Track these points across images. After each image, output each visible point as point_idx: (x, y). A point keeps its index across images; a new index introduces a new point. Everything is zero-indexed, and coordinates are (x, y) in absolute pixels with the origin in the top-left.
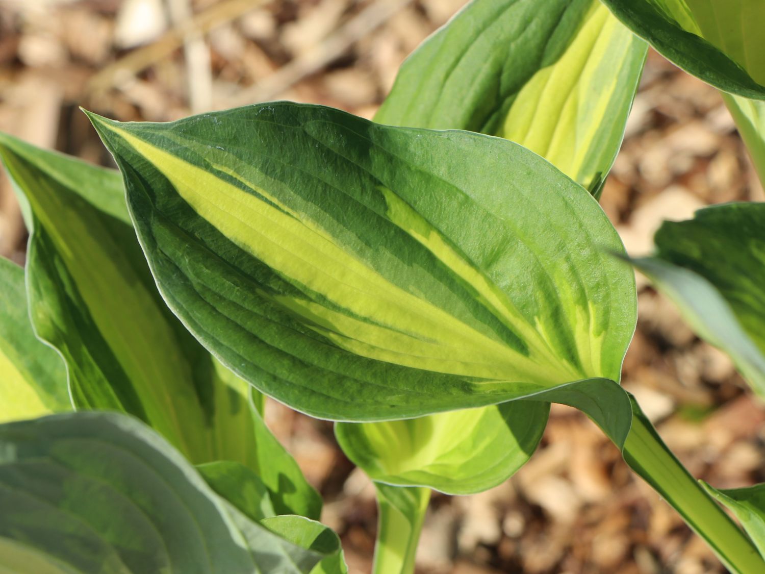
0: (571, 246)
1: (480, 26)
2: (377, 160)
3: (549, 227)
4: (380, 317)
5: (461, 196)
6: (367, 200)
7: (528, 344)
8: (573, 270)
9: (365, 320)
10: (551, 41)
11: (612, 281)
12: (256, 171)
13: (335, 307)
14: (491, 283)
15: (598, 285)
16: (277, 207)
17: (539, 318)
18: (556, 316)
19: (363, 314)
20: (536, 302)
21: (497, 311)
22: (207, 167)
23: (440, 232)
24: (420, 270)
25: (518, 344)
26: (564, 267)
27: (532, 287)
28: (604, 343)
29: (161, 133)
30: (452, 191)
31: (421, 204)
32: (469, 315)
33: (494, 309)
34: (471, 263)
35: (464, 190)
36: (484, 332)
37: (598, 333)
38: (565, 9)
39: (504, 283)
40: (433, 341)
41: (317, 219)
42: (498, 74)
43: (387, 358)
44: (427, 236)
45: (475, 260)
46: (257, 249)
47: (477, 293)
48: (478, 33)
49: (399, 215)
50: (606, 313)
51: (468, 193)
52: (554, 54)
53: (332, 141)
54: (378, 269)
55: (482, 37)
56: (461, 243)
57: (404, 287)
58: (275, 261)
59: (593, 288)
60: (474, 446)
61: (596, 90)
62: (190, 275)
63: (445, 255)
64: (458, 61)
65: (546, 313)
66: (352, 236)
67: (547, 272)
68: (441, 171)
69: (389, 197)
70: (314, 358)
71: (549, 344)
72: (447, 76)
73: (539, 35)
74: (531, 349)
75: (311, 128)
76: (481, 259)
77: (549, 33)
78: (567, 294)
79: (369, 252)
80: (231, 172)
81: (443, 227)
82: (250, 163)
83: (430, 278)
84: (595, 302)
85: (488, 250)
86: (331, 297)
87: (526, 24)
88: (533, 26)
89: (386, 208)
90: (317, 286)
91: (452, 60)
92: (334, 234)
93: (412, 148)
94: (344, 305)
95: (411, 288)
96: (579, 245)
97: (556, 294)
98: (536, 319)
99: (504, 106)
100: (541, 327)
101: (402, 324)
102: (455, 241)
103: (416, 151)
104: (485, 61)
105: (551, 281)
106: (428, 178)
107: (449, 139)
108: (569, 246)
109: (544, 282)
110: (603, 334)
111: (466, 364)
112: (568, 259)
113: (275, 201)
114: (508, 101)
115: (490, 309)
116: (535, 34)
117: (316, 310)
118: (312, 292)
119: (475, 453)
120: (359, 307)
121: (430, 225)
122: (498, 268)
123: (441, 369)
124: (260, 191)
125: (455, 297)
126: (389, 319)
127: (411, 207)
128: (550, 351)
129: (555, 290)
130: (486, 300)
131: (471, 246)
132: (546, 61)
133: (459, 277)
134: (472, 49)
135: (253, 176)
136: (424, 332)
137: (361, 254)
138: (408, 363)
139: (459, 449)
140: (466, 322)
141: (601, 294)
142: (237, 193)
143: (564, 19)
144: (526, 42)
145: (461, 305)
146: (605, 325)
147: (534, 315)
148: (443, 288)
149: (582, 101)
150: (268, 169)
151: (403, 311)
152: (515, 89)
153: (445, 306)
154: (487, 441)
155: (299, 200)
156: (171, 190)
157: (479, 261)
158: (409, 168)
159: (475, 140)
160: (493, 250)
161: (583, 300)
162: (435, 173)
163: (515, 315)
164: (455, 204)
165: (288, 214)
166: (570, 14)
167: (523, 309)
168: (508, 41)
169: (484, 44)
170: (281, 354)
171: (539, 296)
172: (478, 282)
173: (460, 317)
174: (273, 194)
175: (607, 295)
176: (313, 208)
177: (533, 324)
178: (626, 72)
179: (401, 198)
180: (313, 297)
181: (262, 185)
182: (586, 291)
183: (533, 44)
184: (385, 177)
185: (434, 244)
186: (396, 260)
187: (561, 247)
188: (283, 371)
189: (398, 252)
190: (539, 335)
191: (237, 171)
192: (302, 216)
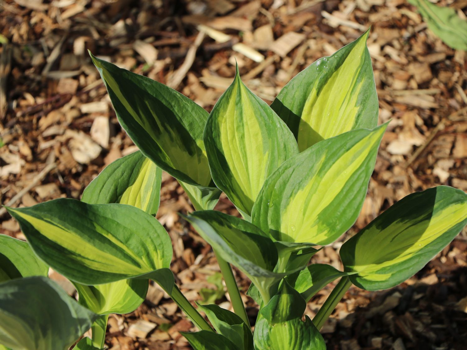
0: (151, 234)
1: (109, 175)
2: (90, 214)
3: (144, 229)
4: (97, 260)
5: (116, 223)
6: (89, 226)
7: (140, 264)
8: (152, 241)
9: (93, 261)
10: (131, 178)
11: (164, 243)
12: (57, 219)
13: (84, 258)
14: (128, 247)
15: (160, 244)
16: (64, 229)
17: (143, 256)
18: (148, 255)
19: (92, 259)
20: (142, 252)
21: (131, 256)
22: (42, 219)
23: (111, 234)
24: (107, 245)
25: (138, 265)
26: (149, 240)
27: (140, 247)
28: (163, 262)
29: (28, 210)
30: (113, 221)
31: (105, 226)
32: (123, 257)
33: (130, 255)
34: (121, 242)
35: (117, 221)
36: (127, 262)
37: (161, 259)
38: (134, 168)
39: (132, 247)
40: (113, 266)
41: (76, 232)
42: (116, 189)
43: (102, 270)
44: (108, 235)
45: (123, 241)
46: (59, 242)
47: (124, 251)
48: (108, 177)
49: (99, 229)
50: (163, 252)
51: (118, 222)
52: (132, 182)
53: (77, 209)
54: (95, 246)
55: (110, 178)
56: (118, 236)
57: (103, 250)
58: (65, 245)
59: (158, 245)
60: (124, 301)
61: (146, 192)
62: (43, 249)
63: (113, 240)
64: (103, 186)
65: (145, 255)
66: (86, 236)
67: (144, 242)
68: (109, 216)
69: (95, 224)
70: (83, 270)
71: (147, 264)
72: (100, 191)
73: (127, 176)
74: (141, 266)
75: (71, 205)
76: (124, 240)
77: (130, 176)
78: (151, 248)
79: (92, 241)
80: (49, 220)
81: (112, 232)
82: (55, 217)
83: (110, 247)
84: (159, 250)
85: (126, 238)
86: (82, 255)
87: (122, 174)
88: (125, 174)
89: (95, 228)
90: (78, 252)
91: (101, 186)
92: (81, 236)
93: (100, 210)
94: (86, 256)
95: (105, 250)
96: (153, 233)
97: (147, 248)
98: (142, 257)
99: (119, 199)
100: (144, 259)
101: (104, 261)
102: (116, 236)
103: (101, 211)
104: (112, 185)
105: (145, 245)
106: (106, 218)
107: (110, 206)
108: (150, 234)
109: (143, 245)
110: (162, 259)
111: (124, 271)
112: (150, 238)
113: (63, 227)
114: (119, 197)
115: (129, 255)
116: (126, 176)
117: (79, 259)
118: (77, 254)
119: (125, 303)
120: (90, 257)
121: (108, 232)
122: (129, 242)
123: (117, 272)
124: (58, 225)
125: (118, 252)
126: (100, 260)
127: (102, 227)
128: (147, 266)
129: (147, 247)
130: (127, 252)
131: (121, 237)
132: (130, 185)
133: (118, 246)
134: (107, 182)
135: (56, 221)
136: (110, 263)
137: (89, 241)
138: (108, 271)
139: (119, 303)
140: (122, 259)
141: (161, 247)
142: (52, 226)
143: (134, 171)
144: (123, 179)
145: (120, 254)
146: (163, 256)
147: (141, 256)
148: (114, 250)
149: (142, 196)
150: (60, 218)
151: (104, 258)
152: (121, 193)
153: (116, 255)
154: (129, 298)
155: (70, 227)
156: (32, 227)
157: (124, 241)
158: (99, 216)
159: (118, 206)
160: (127, 238)
161: (156, 249)
162: (107, 216)
163: (136, 256)
164: (115, 225)
165: (67, 231)
166: (136, 169)
167: (138, 254)
168: (118, 179)
169: (111, 180)
170: (74, 269)
171: (143, 250)
172: (124, 247)
173: (120, 258)
174: (62, 226)
175: (163, 247)
176: (75, 229)
177: (141, 258)
178: (155, 185)
179: (99, 225)
180: (77, 255)
181: (59, 223)
182: (157, 246)
183: (126, 179)
184: (93, 219)
185: (110, 237)
186: (100, 243)
187: (148, 234)
188: (75, 273)
189: (100, 240)
190: (143, 262)
191: (52, 219)
192: (71, 231)
